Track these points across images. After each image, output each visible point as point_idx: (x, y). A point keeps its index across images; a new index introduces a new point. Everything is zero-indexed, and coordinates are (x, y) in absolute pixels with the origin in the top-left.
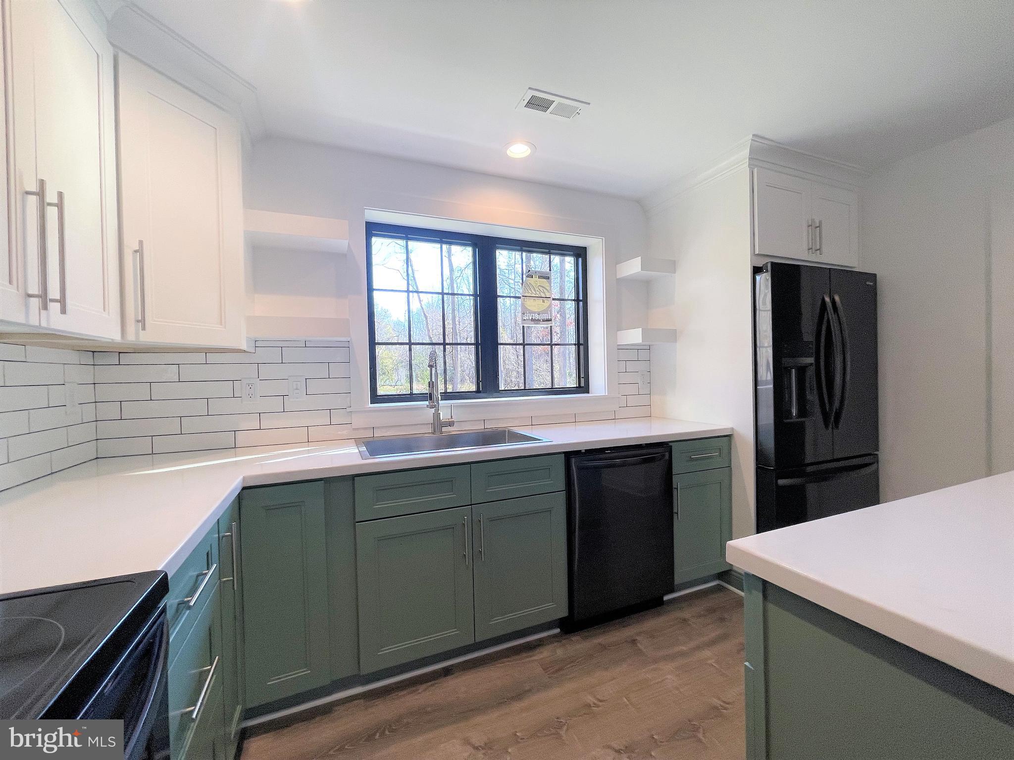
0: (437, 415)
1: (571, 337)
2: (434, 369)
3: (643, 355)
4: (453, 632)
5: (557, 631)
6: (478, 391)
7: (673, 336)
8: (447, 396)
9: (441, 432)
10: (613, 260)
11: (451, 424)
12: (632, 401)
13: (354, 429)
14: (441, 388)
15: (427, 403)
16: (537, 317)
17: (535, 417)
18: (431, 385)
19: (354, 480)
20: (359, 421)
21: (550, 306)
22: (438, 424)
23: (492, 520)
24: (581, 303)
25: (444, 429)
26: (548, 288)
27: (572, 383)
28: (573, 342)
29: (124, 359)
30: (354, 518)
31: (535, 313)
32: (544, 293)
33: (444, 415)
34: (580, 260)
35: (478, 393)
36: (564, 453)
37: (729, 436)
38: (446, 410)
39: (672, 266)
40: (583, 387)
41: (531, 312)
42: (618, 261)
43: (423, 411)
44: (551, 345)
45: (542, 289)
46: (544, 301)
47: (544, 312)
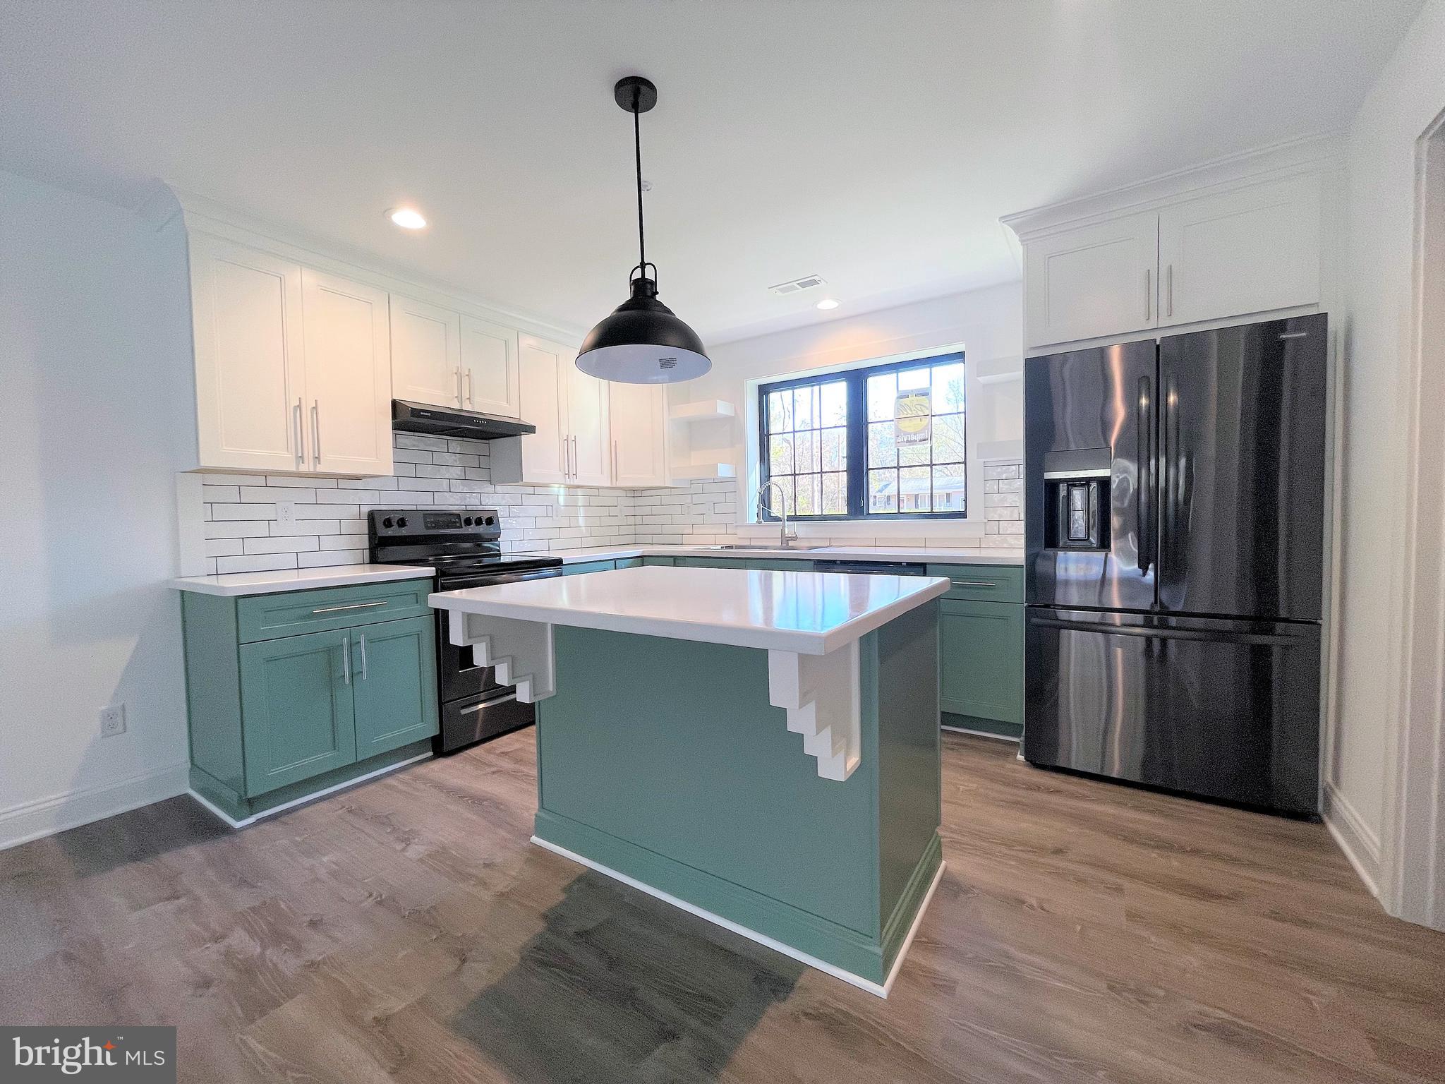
0: (783, 531)
6: (846, 514)
9: (788, 544)
10: (977, 364)
11: (795, 539)
13: (739, 538)
16: (912, 438)
28: (961, 459)
31: (910, 434)
32: (922, 410)
35: (850, 515)
41: (906, 434)
45: (918, 407)
46: (921, 420)
47: (922, 431)
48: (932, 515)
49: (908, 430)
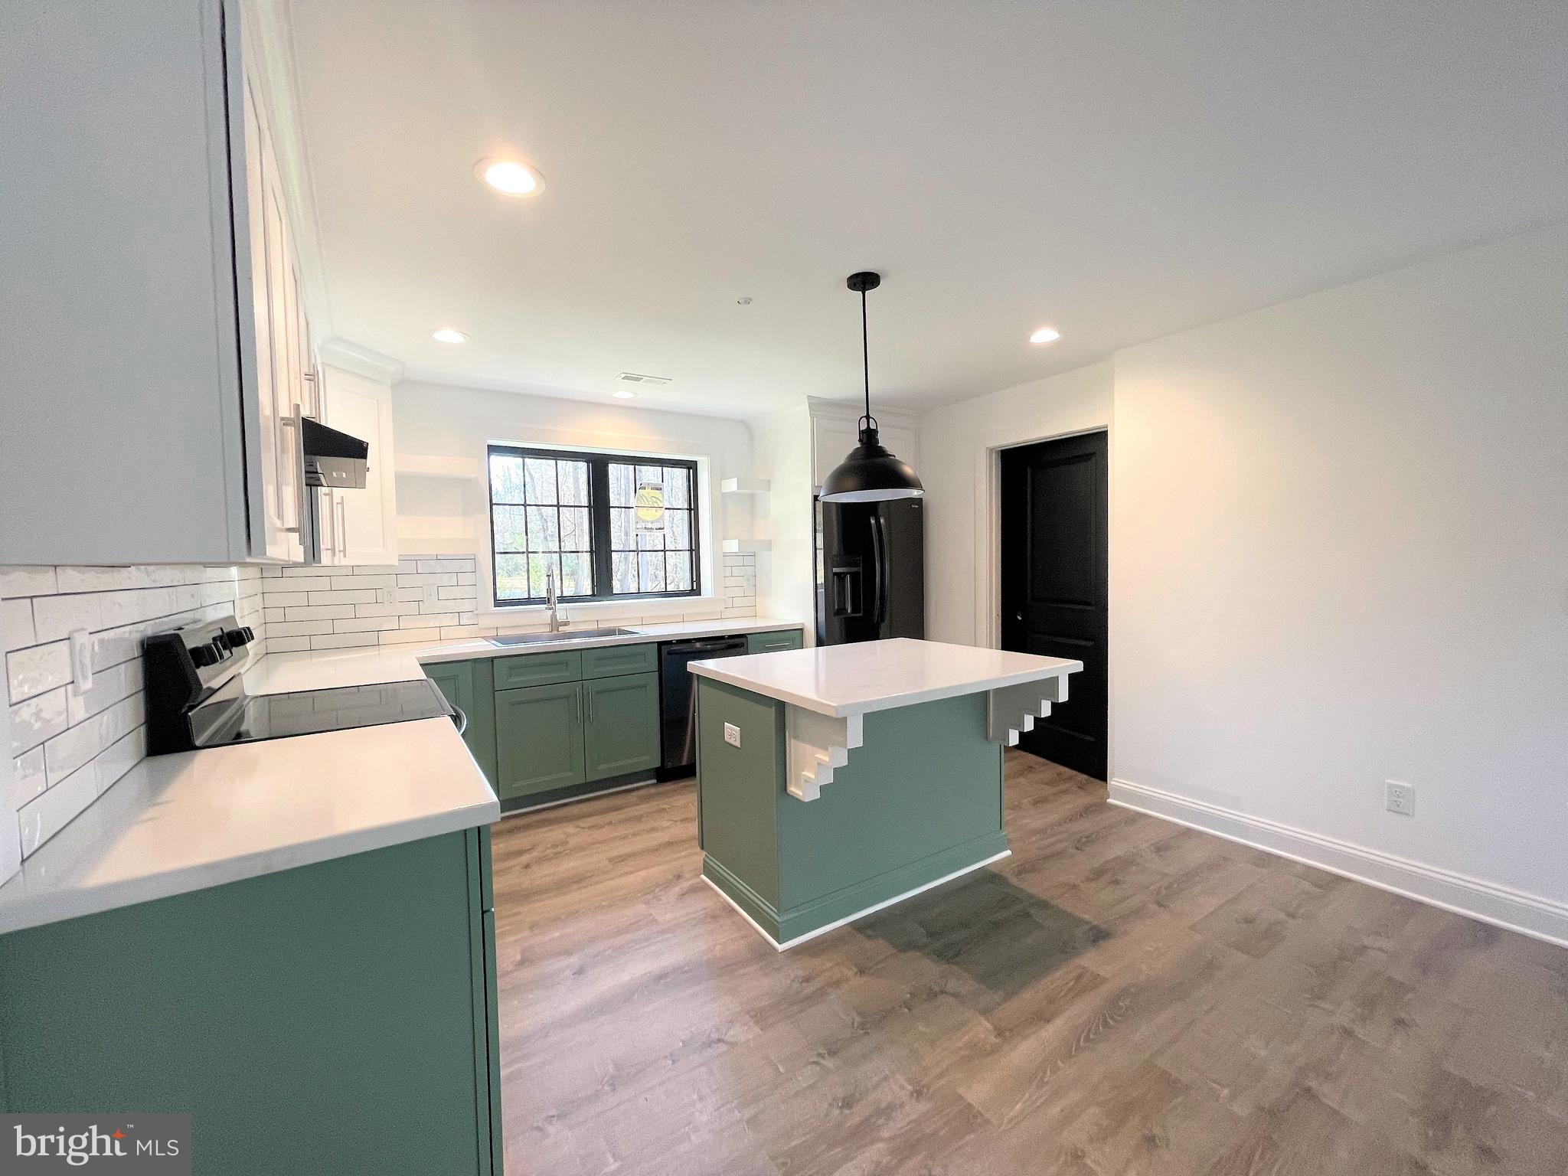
0: (554, 616)
1: (684, 543)
2: (551, 578)
3: (748, 561)
4: (568, 774)
5: (655, 781)
6: (593, 595)
7: (768, 545)
8: (563, 599)
9: (558, 631)
10: (718, 476)
11: (566, 624)
12: (737, 602)
13: (480, 629)
14: (558, 593)
15: (546, 606)
16: (649, 526)
17: (646, 617)
18: (549, 591)
19: (493, 661)
20: (485, 622)
21: (662, 516)
22: (555, 624)
23: (599, 692)
24: (692, 511)
25: (561, 628)
26: (661, 499)
27: (685, 585)
28: (687, 547)
29: (287, 572)
30: (494, 688)
31: (648, 522)
32: (656, 503)
33: (561, 616)
34: (691, 471)
35: (594, 596)
36: (657, 642)
37: (802, 629)
38: (562, 611)
39: (768, 484)
40: (695, 591)
41: (644, 521)
42: (724, 477)
43: (542, 613)
44: (664, 551)
45: (654, 499)
46: (656, 511)
47: (657, 521)
48: (666, 594)
49: (645, 518)
